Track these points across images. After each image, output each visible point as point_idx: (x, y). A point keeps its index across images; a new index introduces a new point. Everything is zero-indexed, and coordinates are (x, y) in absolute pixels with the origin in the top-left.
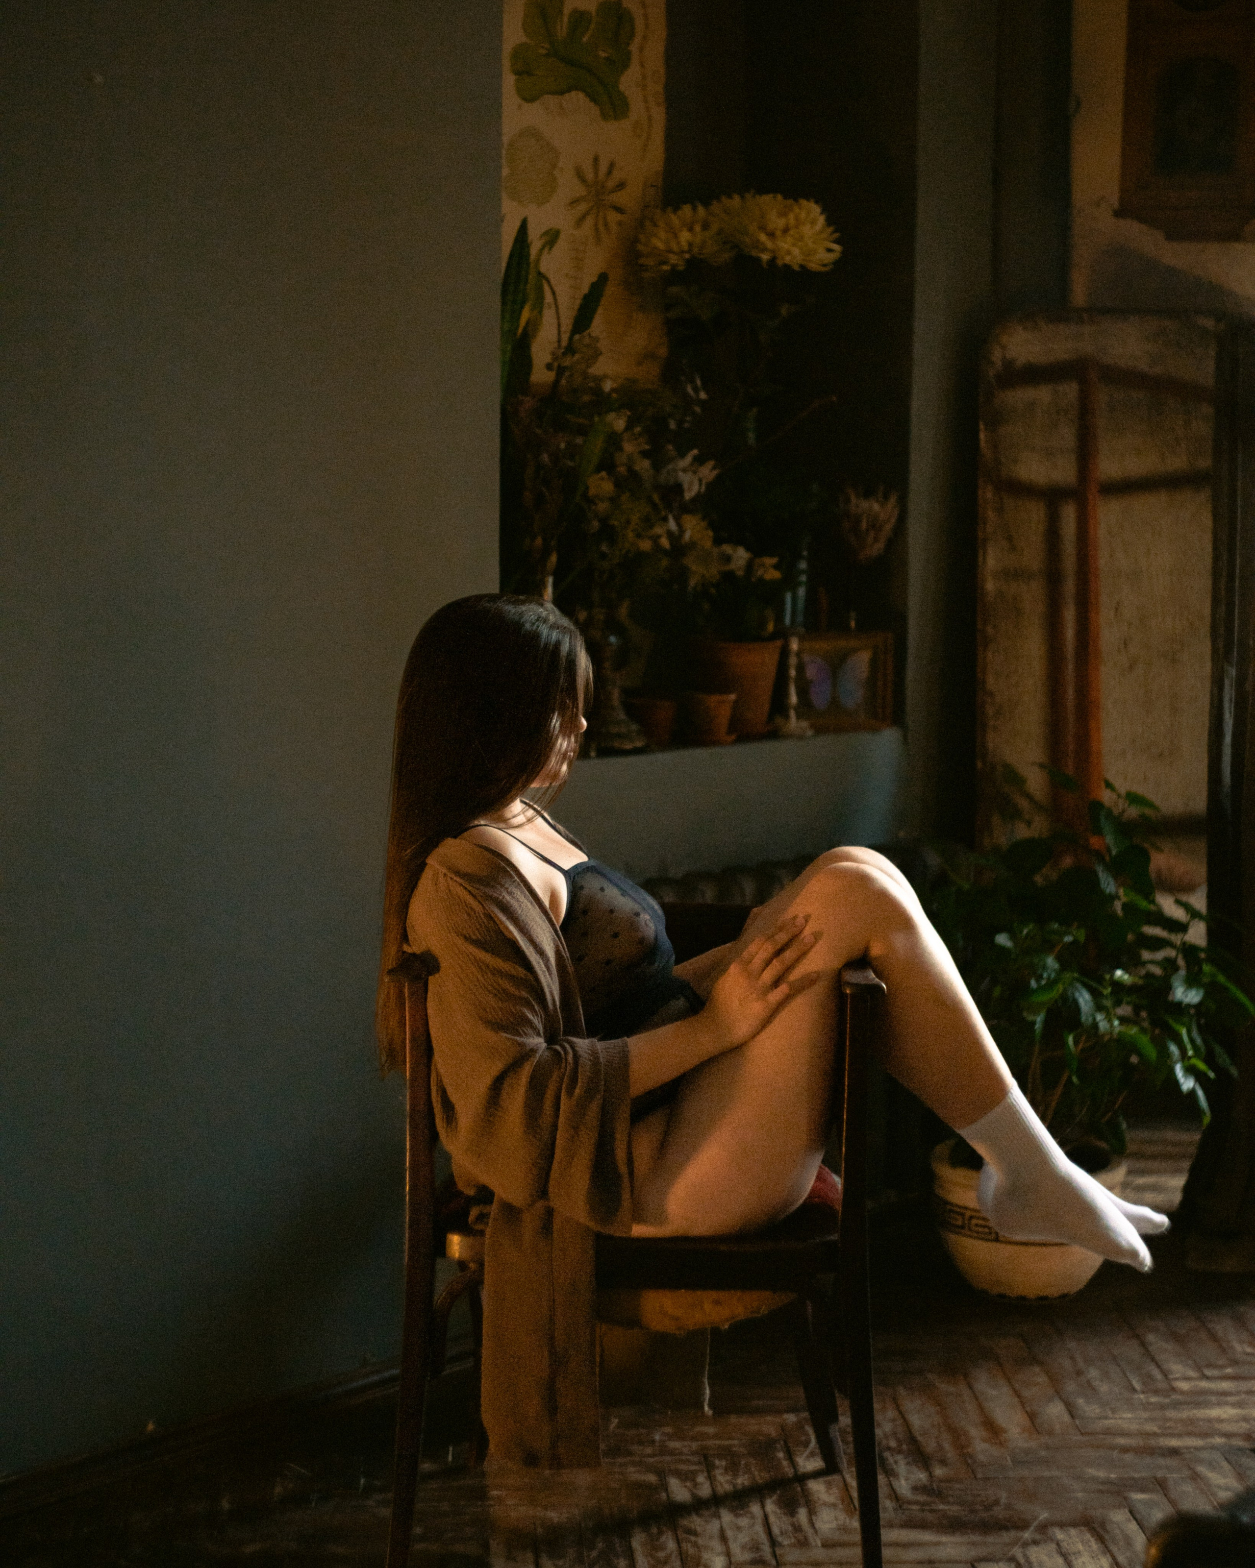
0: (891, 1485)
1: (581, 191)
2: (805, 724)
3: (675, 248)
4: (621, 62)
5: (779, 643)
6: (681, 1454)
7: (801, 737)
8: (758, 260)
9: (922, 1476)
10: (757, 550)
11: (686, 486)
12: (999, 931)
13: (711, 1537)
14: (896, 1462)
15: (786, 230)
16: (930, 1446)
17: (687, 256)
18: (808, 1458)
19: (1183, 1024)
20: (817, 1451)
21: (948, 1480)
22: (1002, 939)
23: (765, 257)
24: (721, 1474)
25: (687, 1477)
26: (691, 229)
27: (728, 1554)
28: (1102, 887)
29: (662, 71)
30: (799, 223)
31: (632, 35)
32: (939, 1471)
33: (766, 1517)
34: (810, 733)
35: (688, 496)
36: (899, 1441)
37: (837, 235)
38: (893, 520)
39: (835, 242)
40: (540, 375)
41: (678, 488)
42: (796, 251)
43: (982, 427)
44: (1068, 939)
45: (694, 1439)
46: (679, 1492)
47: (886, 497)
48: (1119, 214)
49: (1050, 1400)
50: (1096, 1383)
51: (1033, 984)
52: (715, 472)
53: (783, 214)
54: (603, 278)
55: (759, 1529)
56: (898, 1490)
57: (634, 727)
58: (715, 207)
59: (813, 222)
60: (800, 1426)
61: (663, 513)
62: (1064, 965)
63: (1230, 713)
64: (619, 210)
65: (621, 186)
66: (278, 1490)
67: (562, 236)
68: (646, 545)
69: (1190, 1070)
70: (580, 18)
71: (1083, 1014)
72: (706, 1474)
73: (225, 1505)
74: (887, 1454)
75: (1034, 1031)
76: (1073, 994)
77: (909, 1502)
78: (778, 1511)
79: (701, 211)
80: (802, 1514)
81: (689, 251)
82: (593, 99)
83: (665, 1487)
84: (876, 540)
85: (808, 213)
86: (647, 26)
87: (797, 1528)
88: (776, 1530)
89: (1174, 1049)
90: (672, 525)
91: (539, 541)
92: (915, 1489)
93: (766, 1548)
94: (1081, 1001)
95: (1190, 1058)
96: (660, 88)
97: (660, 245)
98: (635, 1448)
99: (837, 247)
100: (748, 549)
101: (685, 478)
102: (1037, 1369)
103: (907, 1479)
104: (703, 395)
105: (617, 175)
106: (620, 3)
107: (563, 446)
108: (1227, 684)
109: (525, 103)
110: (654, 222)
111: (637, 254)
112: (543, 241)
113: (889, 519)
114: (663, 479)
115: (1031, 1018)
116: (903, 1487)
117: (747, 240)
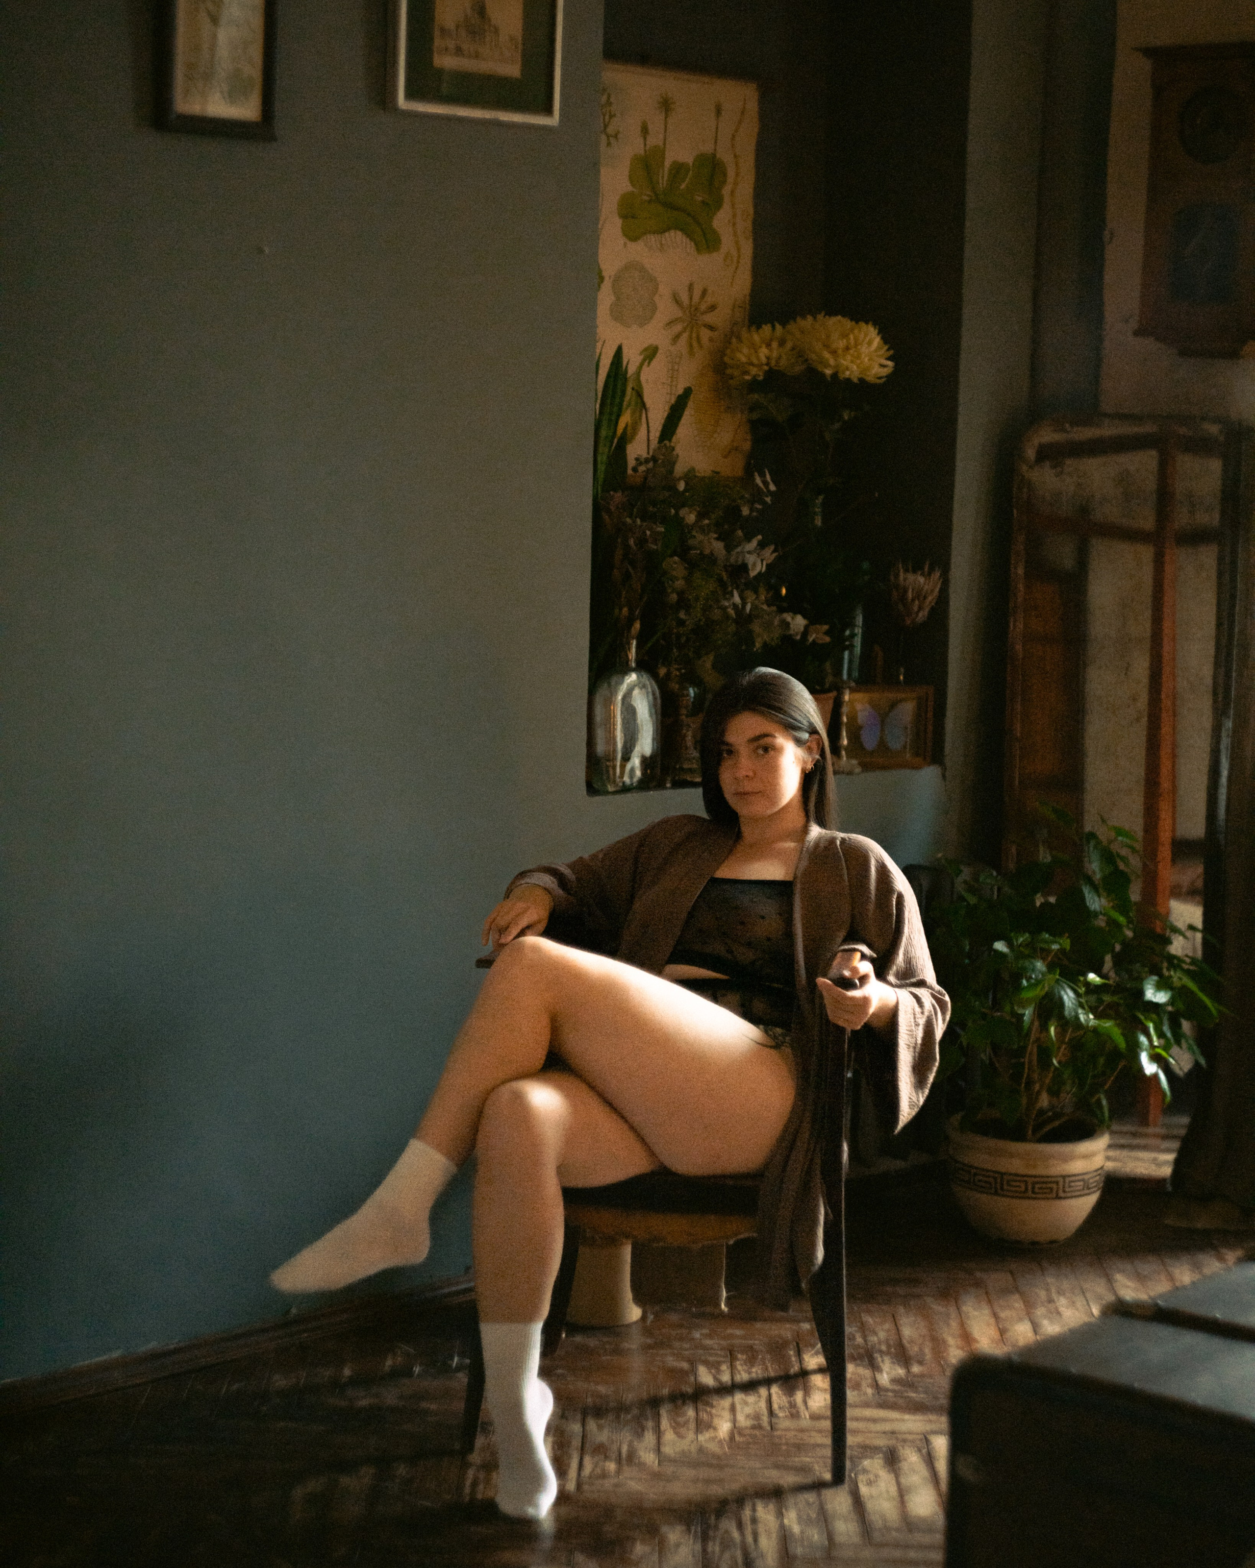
0: (875, 1377)
1: (677, 313)
2: (854, 762)
3: (755, 361)
4: (715, 204)
5: (833, 694)
6: (712, 1349)
7: (850, 773)
8: (823, 375)
9: (901, 1372)
10: (813, 620)
11: (750, 567)
12: (999, 939)
13: (723, 1409)
14: (883, 1361)
15: (847, 348)
16: (913, 1350)
17: (766, 368)
18: (812, 1356)
19: (1151, 1021)
20: (821, 1350)
21: (922, 1376)
22: (1000, 946)
23: (828, 372)
24: (741, 1365)
25: (714, 1366)
26: (768, 345)
27: (734, 1421)
28: (1088, 904)
29: (751, 211)
30: (857, 342)
31: (724, 182)
32: (916, 1369)
33: (770, 1395)
34: (858, 770)
35: (753, 574)
36: (889, 1347)
37: (891, 352)
38: (937, 591)
39: (888, 359)
41: (744, 568)
42: (854, 367)
44: (1055, 947)
45: (724, 1338)
46: (706, 1378)
47: (931, 570)
48: (1136, 333)
49: (1020, 1320)
50: (1061, 1309)
51: (1025, 982)
52: (775, 555)
53: (845, 336)
54: (688, 392)
55: (763, 1405)
56: (879, 1382)
58: (791, 326)
59: (870, 343)
60: (811, 1332)
61: (729, 589)
62: (1051, 968)
63: (1227, 757)
64: (711, 328)
65: (713, 308)
66: (389, 1363)
67: (660, 351)
68: (716, 615)
69: (1156, 1058)
70: (678, 169)
71: (1066, 1008)
72: (729, 1364)
73: (347, 1372)
74: (877, 1355)
75: (1023, 1021)
76: (1059, 993)
77: (887, 1390)
78: (780, 1392)
79: (779, 327)
80: (799, 1396)
81: (767, 364)
82: (689, 235)
83: (694, 1371)
84: (920, 608)
85: (866, 335)
86: (737, 175)
87: (793, 1405)
88: (775, 1406)
89: (1143, 1039)
90: (737, 599)
91: (625, 610)
92: (894, 1381)
93: (765, 1419)
94: (1065, 997)
95: (1155, 1047)
96: (749, 224)
97: (744, 359)
98: (677, 1344)
99: (890, 364)
100: (804, 617)
101: (751, 559)
102: (1017, 1296)
103: (888, 1373)
104: (772, 487)
105: (709, 300)
106: (714, 155)
107: (648, 533)
108: (1224, 734)
109: (628, 242)
110: (739, 338)
111: (725, 366)
112: (642, 357)
113: (932, 591)
114: (732, 560)
115: (1020, 1011)
116: (884, 1379)
117: (814, 357)
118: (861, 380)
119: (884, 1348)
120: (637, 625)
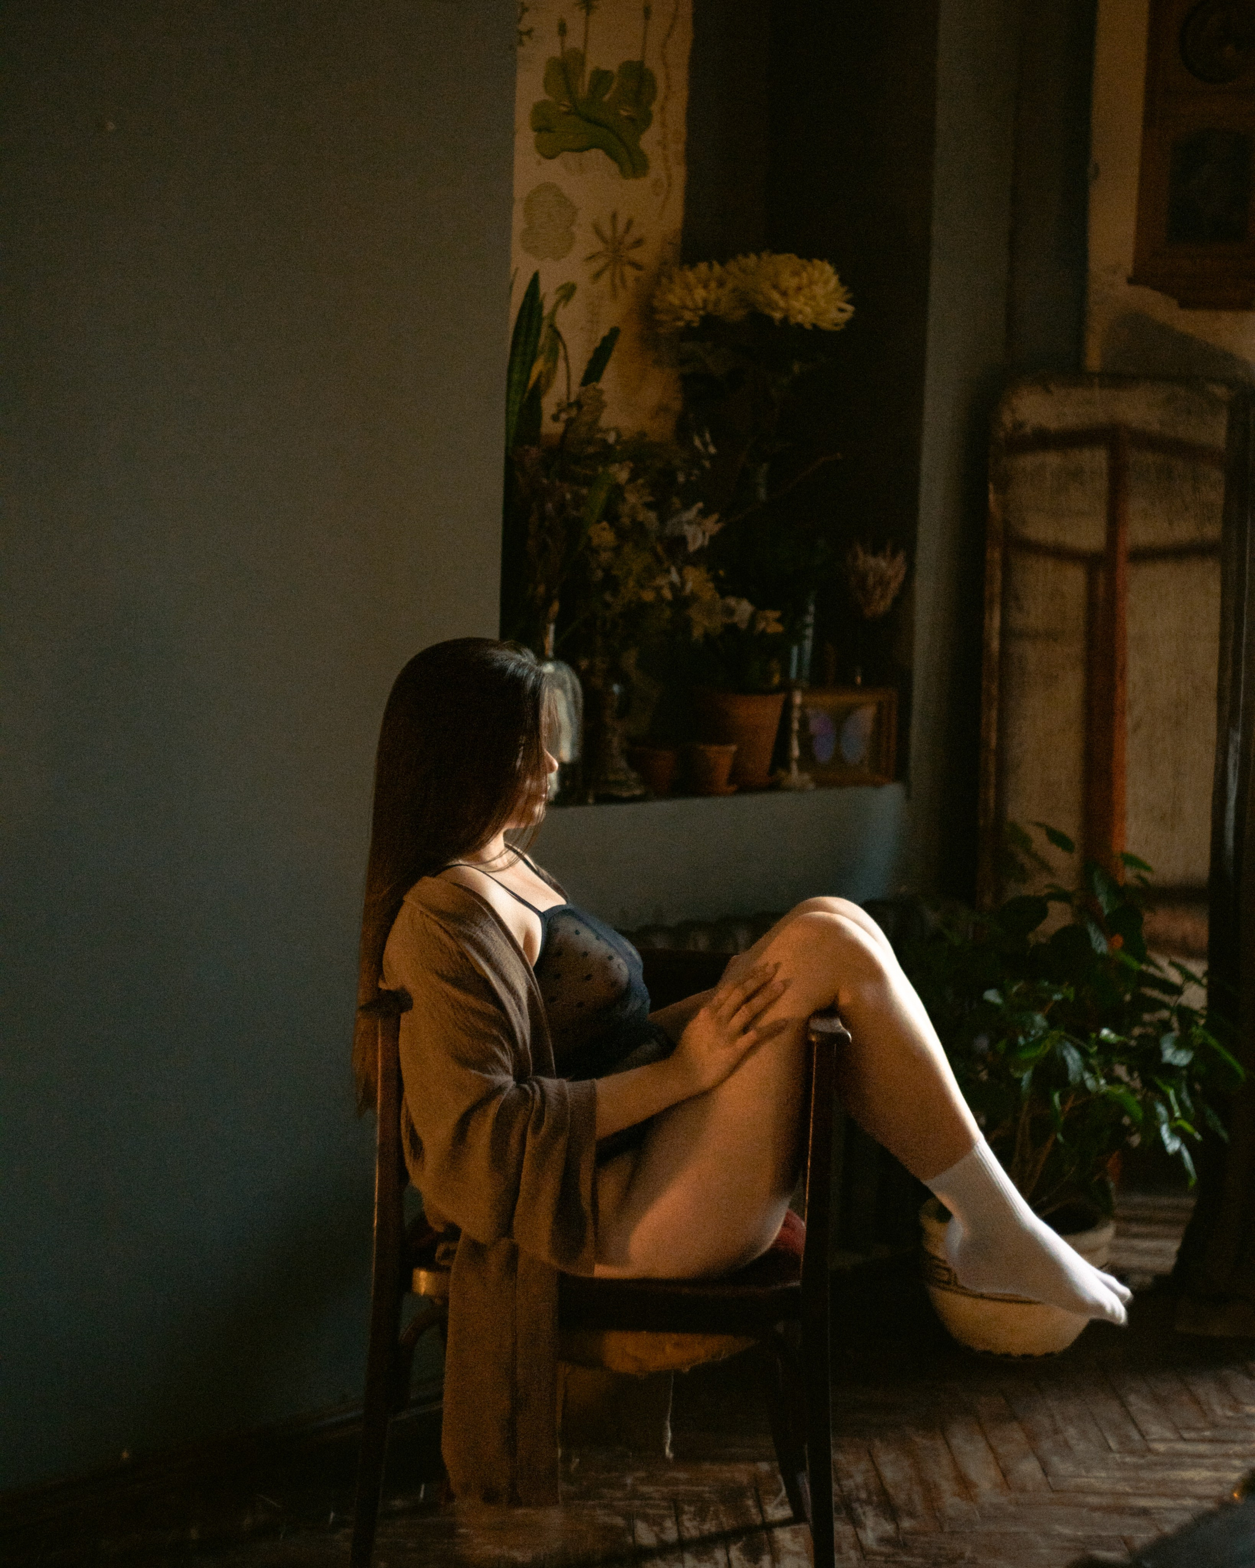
0: (857, 1534)
1: (600, 247)
2: (806, 777)
3: (689, 303)
4: (643, 121)
5: (781, 696)
6: (650, 1498)
7: (802, 790)
8: (770, 319)
9: (889, 1528)
10: (761, 605)
11: (690, 539)
12: (991, 987)
14: (864, 1513)
15: (799, 289)
16: (900, 1498)
17: (701, 313)
18: (776, 1507)
19: (1172, 1086)
20: (787, 1500)
21: (915, 1532)
22: (992, 996)
23: (778, 315)
24: (690, 1520)
25: (655, 1522)
26: (706, 287)
28: (1093, 946)
29: (683, 130)
30: (811, 283)
31: (653, 97)
32: (907, 1524)
34: (811, 786)
35: (692, 547)
36: (869, 1493)
37: (850, 296)
38: (901, 577)
39: (848, 302)
40: (551, 427)
41: (682, 540)
42: (808, 310)
43: (991, 486)
44: (1057, 997)
45: (665, 1484)
46: (645, 1535)
47: (894, 554)
48: (1131, 281)
49: (1025, 1456)
50: (1073, 1442)
51: (1021, 1040)
52: (720, 525)
53: (796, 274)
54: (614, 333)
56: (864, 1542)
57: (634, 775)
58: (732, 266)
59: (826, 282)
60: (772, 1476)
61: (666, 565)
62: (1052, 1022)
63: (1235, 777)
64: (637, 266)
65: (639, 243)
66: (248, 1521)
67: (579, 290)
68: (648, 596)
69: (1176, 1132)
70: (601, 77)
71: (1070, 1072)
72: (674, 1519)
73: (194, 1534)
74: (856, 1505)
75: (1020, 1087)
76: (1061, 1052)
77: (875, 1553)
78: (742, 1557)
79: (717, 268)
81: (704, 308)
82: (612, 155)
83: (632, 1530)
84: (882, 597)
85: (822, 273)
86: (668, 87)
89: (1161, 1110)
90: (674, 577)
91: (542, 589)
92: (883, 1540)
94: (1069, 1060)
95: (1176, 1119)
96: (681, 147)
97: (677, 302)
98: (606, 1491)
99: (850, 308)
100: (752, 602)
101: (689, 531)
102: (1015, 1425)
103: (873, 1530)
104: (712, 450)
105: (635, 233)
106: (641, 63)
107: (568, 496)
108: (1231, 750)
109: (543, 160)
110: (671, 279)
111: (653, 310)
112: (557, 297)
113: (896, 576)
114: (667, 531)
115: (1017, 1075)
116: (869, 1537)
117: (760, 298)
118: (814, 326)
119: (863, 1495)
120: (556, 607)
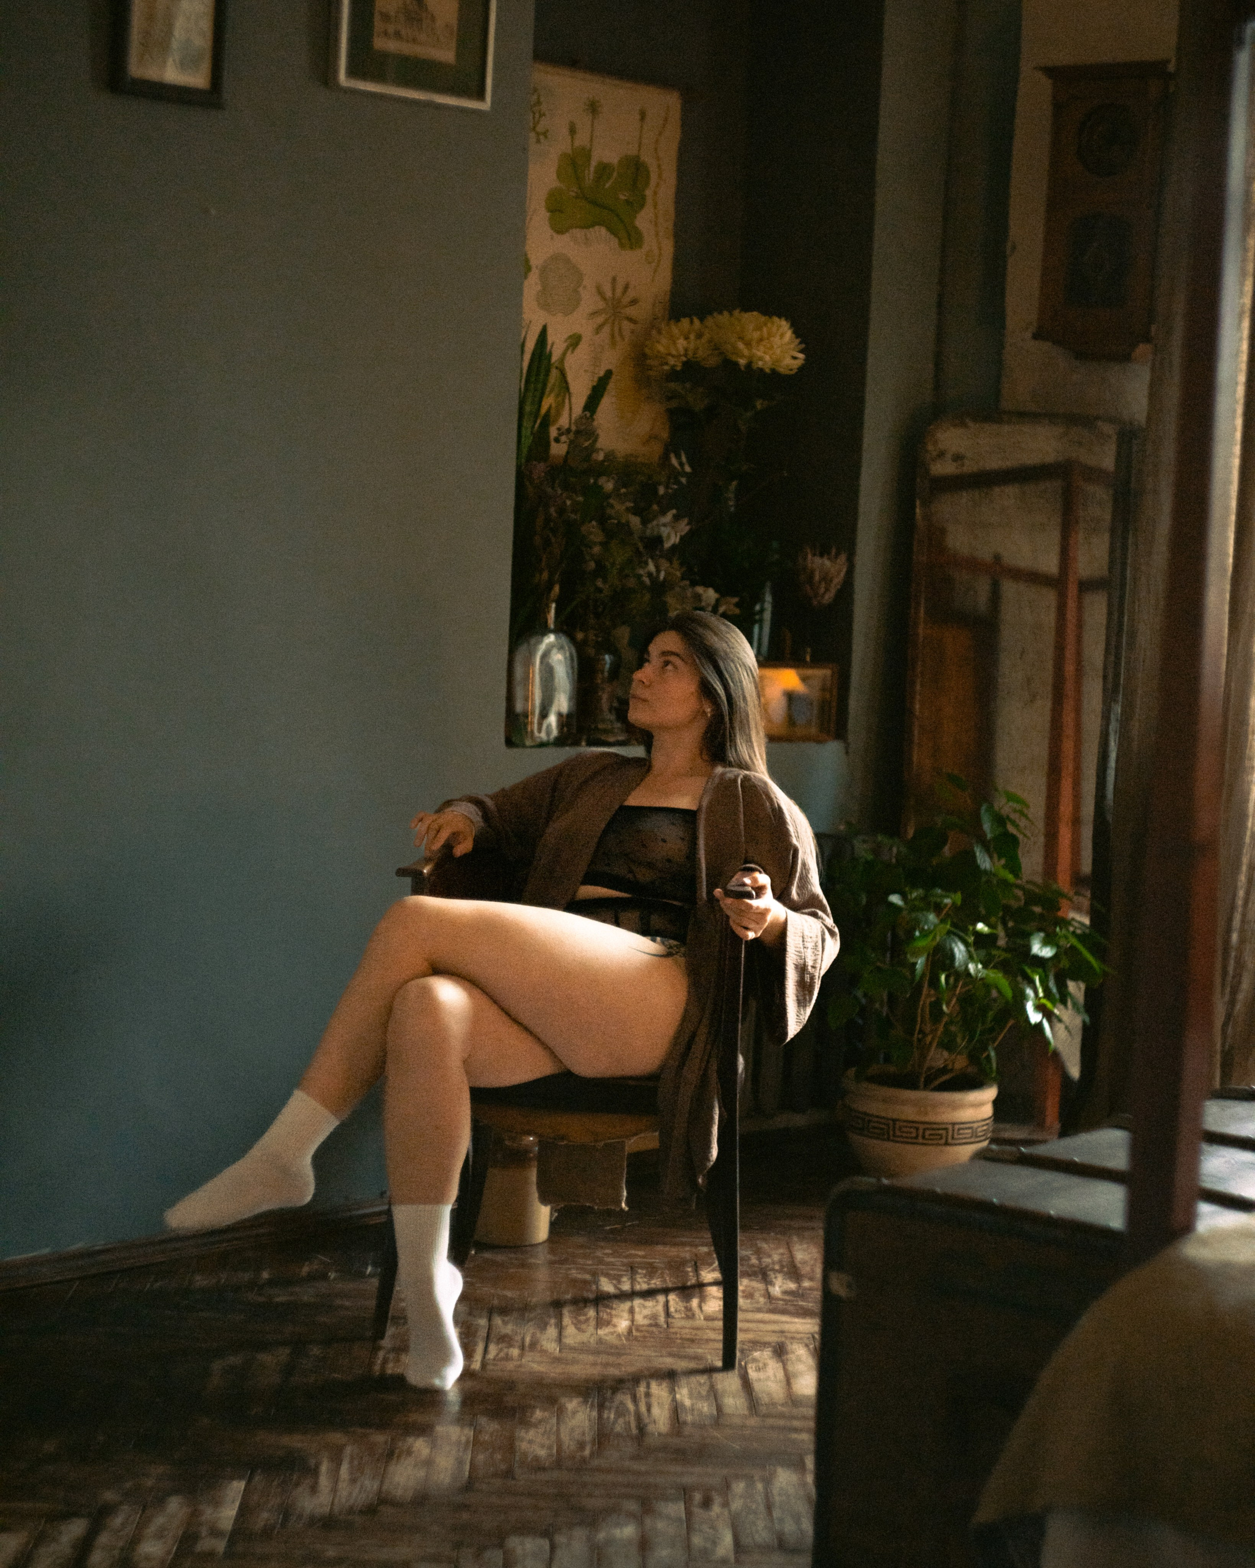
1: (601, 305)
3: (674, 352)
4: (637, 203)
6: (614, 1265)
8: (736, 364)
9: (792, 1286)
10: (723, 592)
11: (665, 539)
12: (894, 892)
13: (623, 1311)
14: (775, 1277)
15: (761, 340)
16: (805, 1270)
17: (684, 359)
18: (709, 1272)
19: (1038, 973)
20: (718, 1268)
22: (895, 899)
23: (742, 362)
24: (641, 1278)
25: (615, 1278)
26: (686, 338)
27: (633, 1321)
28: (979, 864)
29: (672, 211)
30: (770, 335)
31: (647, 183)
32: (806, 1284)
33: (667, 1302)
35: (667, 545)
36: (782, 1266)
37: (803, 346)
38: (842, 574)
39: (801, 352)
40: (558, 450)
41: (659, 540)
42: (767, 358)
43: (918, 503)
44: (947, 901)
45: (626, 1257)
46: (607, 1286)
47: (837, 556)
48: (1036, 336)
51: (917, 933)
52: (688, 527)
53: (759, 328)
54: (609, 374)
55: (660, 1308)
56: (771, 1293)
57: (619, 725)
58: (709, 321)
59: (782, 336)
60: (709, 1254)
61: (644, 559)
62: (943, 920)
63: (1115, 741)
64: (630, 320)
65: (634, 302)
66: (306, 1269)
67: (584, 339)
68: (631, 583)
69: (1039, 1008)
70: (604, 169)
71: (957, 960)
72: (629, 1277)
73: (265, 1275)
74: (770, 1273)
75: (915, 970)
76: (950, 945)
77: (778, 1299)
78: (677, 1299)
79: (696, 321)
80: (695, 1302)
81: (686, 355)
82: (613, 231)
83: (597, 1283)
84: (827, 591)
85: (779, 327)
86: (660, 176)
87: (689, 1309)
88: (672, 1309)
89: (1029, 992)
90: (651, 567)
91: (545, 575)
92: (785, 1292)
93: (662, 1319)
94: (956, 950)
95: (1040, 998)
96: (670, 225)
97: (663, 350)
98: (581, 1261)
99: (801, 356)
100: (716, 591)
101: (664, 531)
103: (780, 1287)
104: (688, 469)
105: (631, 294)
106: (638, 157)
107: (568, 503)
108: (1113, 718)
109: (555, 235)
110: (659, 332)
111: (645, 356)
112: (565, 345)
113: (839, 574)
114: (648, 532)
115: (913, 960)
116: (776, 1290)
117: (729, 347)
118: (773, 371)
119: (777, 1267)
120: (557, 589)
